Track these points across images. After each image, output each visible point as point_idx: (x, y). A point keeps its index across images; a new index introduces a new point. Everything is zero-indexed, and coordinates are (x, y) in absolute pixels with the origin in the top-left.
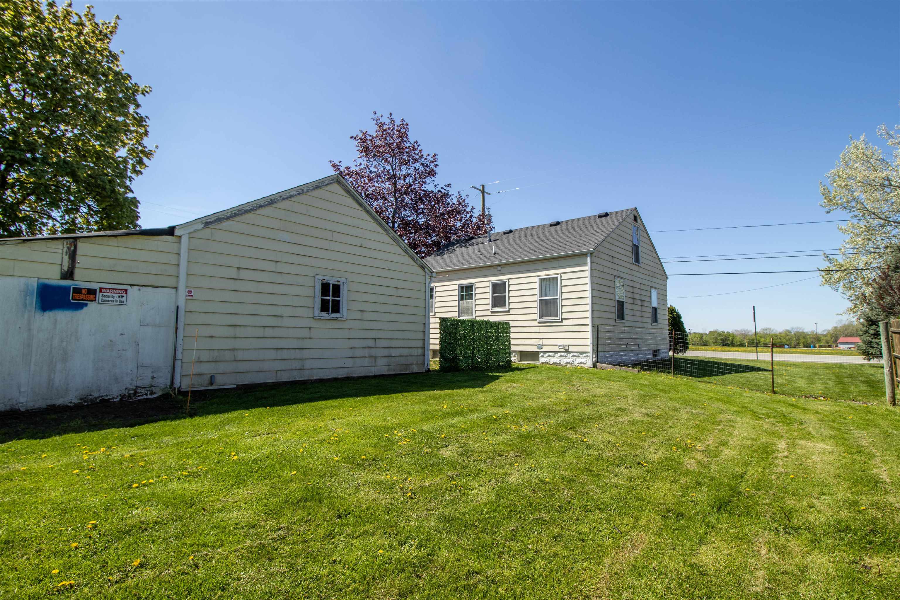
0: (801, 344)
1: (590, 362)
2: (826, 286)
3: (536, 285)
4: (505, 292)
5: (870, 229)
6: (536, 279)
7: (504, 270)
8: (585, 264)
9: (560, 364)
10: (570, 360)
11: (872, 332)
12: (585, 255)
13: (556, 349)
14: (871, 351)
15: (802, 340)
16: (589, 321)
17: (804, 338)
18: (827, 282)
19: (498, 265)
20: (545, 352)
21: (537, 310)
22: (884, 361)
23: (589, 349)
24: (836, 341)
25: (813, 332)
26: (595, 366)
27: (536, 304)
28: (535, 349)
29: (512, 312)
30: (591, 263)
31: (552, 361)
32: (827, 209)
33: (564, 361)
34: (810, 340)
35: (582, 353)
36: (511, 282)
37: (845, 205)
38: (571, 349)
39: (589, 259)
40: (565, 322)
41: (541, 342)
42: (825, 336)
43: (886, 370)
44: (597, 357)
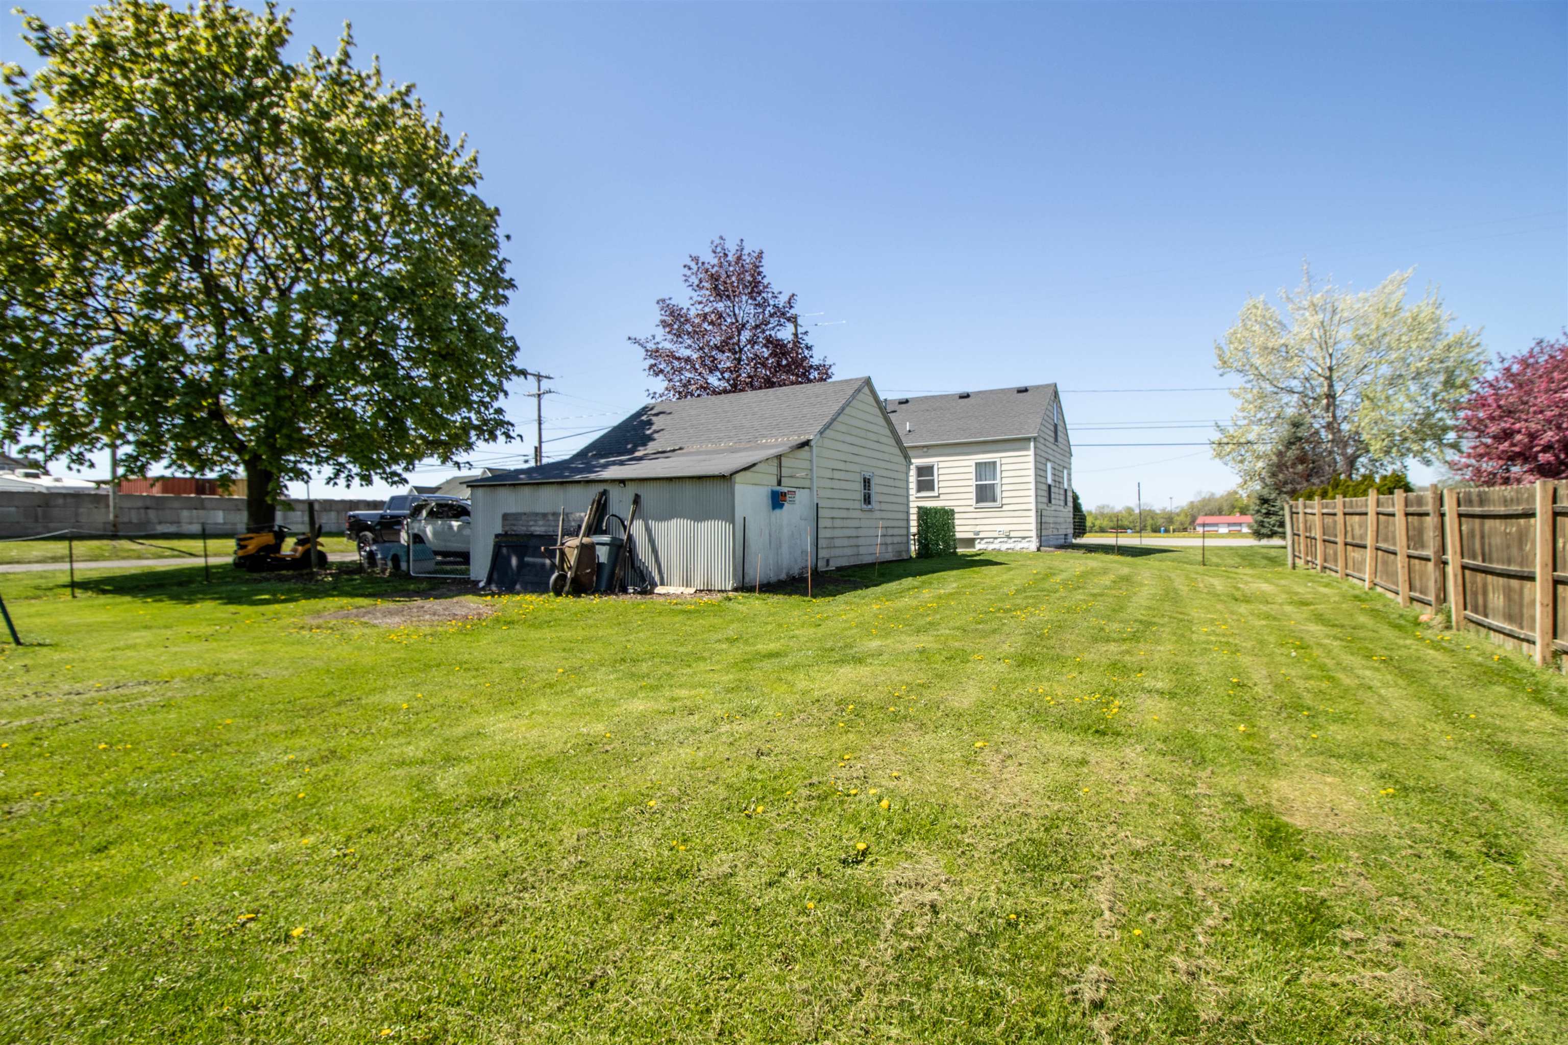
0: (1149, 528)
1: (1033, 545)
2: (1217, 460)
3: (973, 469)
4: (932, 475)
5: (1262, 396)
6: (973, 463)
7: (931, 451)
8: (1027, 449)
9: (999, 550)
10: (1011, 546)
11: (1264, 511)
12: (1028, 439)
13: (996, 535)
14: (1264, 531)
15: (1149, 522)
16: (1033, 506)
17: (1152, 518)
18: (1219, 455)
19: (924, 447)
20: (982, 539)
21: (973, 496)
22: (1289, 542)
23: (1033, 534)
24: (1193, 522)
25: (1164, 510)
26: (1039, 550)
27: (973, 489)
28: (971, 536)
29: (942, 497)
30: (1035, 448)
31: (991, 547)
32: (1221, 371)
33: (1004, 547)
34: (1160, 521)
35: (1024, 538)
36: (941, 465)
37: (1240, 368)
38: (1012, 534)
39: (1032, 444)
40: (1005, 508)
41: (978, 529)
42: (1178, 515)
43: (1289, 549)
44: (1041, 541)
